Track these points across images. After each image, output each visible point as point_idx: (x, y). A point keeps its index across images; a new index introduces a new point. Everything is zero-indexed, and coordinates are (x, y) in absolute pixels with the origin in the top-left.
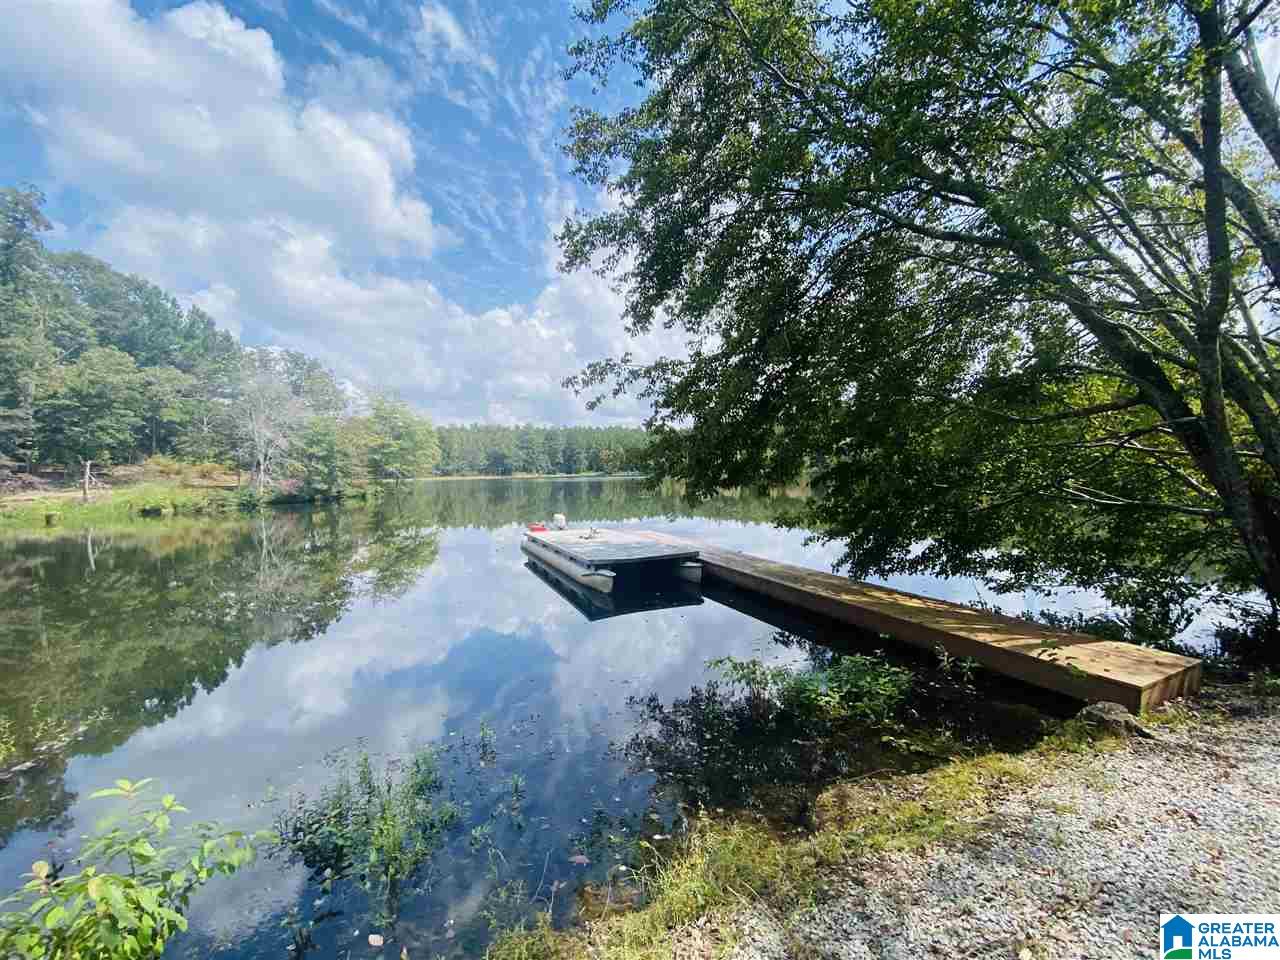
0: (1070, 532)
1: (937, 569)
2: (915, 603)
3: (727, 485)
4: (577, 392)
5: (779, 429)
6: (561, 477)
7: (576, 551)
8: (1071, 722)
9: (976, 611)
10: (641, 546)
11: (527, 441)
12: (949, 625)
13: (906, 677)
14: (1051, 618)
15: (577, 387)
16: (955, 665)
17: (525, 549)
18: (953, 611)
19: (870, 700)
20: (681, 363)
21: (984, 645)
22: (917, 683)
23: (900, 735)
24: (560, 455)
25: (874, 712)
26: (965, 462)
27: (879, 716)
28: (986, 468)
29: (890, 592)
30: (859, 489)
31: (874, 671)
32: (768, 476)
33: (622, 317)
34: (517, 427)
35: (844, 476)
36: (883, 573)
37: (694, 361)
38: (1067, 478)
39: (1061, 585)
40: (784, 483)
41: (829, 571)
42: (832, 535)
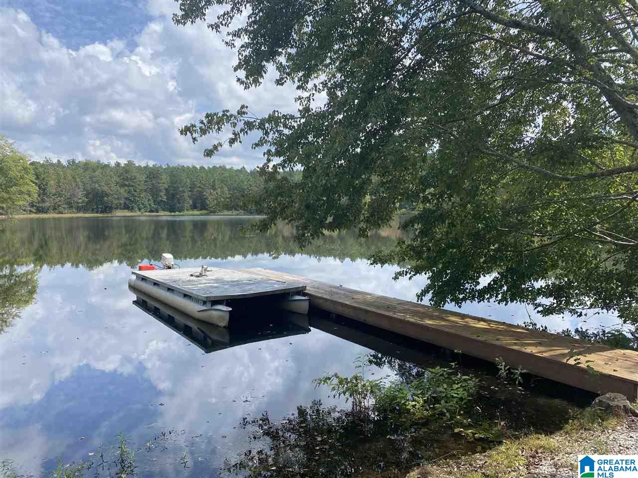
0: (597, 267)
1: (500, 297)
2: (482, 325)
3: (331, 227)
4: (194, 139)
5: (375, 179)
6: (164, 216)
7: (187, 288)
8: (588, 409)
9: (528, 329)
10: (251, 282)
11: (127, 179)
12: (507, 342)
13: (472, 382)
14: (583, 334)
15: (195, 135)
16: (510, 372)
17: (133, 288)
18: (509, 330)
19: (446, 402)
20: (292, 117)
21: (531, 355)
22: (481, 387)
23: (469, 426)
24: (162, 194)
25: (448, 410)
26: (522, 210)
27: (453, 414)
28: (537, 215)
29: (463, 316)
30: (439, 231)
31: (449, 379)
32: (367, 221)
33: (236, 70)
34: (118, 164)
35: (428, 220)
36: (458, 302)
37: (303, 117)
38: (596, 224)
39: (589, 308)
40: (379, 226)
41: (415, 300)
42: (418, 270)
